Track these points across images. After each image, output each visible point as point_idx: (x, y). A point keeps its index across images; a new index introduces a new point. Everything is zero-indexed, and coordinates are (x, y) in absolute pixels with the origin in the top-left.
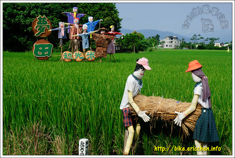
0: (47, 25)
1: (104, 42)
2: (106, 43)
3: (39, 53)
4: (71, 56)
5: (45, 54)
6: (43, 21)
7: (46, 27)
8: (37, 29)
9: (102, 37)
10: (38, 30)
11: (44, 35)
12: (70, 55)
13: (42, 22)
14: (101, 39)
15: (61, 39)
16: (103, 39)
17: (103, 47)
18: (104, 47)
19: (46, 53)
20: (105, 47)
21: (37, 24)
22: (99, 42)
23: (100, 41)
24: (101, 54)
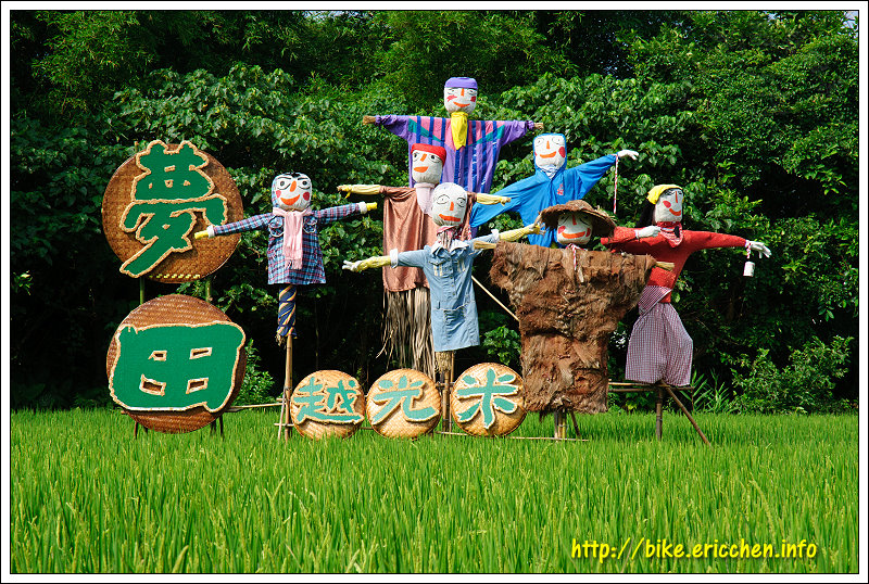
0: (205, 197)
1: (572, 300)
2: (595, 306)
3: (147, 385)
4: (347, 404)
5: (189, 390)
6: (178, 176)
7: (199, 214)
8: (138, 228)
9: (559, 268)
10: (147, 233)
11: (182, 265)
12: (344, 393)
13: (169, 183)
14: (554, 278)
15: (283, 286)
16: (565, 282)
17: (571, 339)
18: (579, 335)
19: (193, 385)
20: (584, 339)
21: (137, 196)
22: (539, 302)
23: (546, 295)
24: (557, 386)
